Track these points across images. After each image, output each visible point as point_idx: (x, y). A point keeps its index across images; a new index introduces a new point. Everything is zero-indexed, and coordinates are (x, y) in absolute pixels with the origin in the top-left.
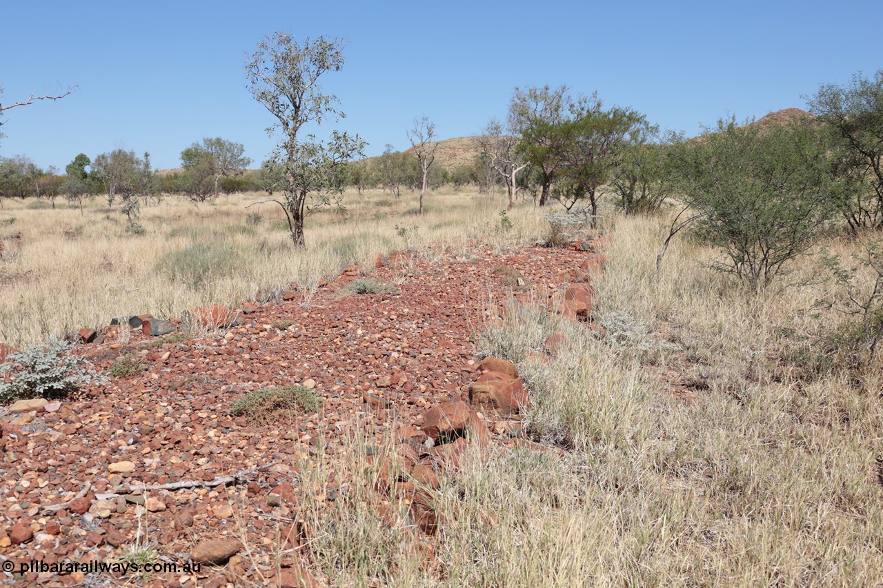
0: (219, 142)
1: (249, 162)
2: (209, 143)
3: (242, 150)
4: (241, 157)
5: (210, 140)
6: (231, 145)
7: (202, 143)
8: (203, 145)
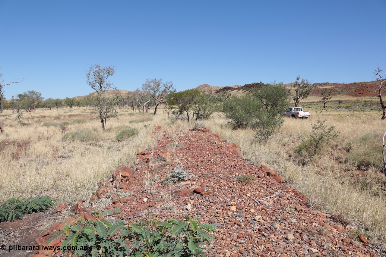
0: (33, 92)
1: (43, 99)
2: (30, 92)
3: (41, 95)
4: (40, 97)
5: (30, 91)
6: (37, 93)
7: (27, 92)
8: (27, 93)
